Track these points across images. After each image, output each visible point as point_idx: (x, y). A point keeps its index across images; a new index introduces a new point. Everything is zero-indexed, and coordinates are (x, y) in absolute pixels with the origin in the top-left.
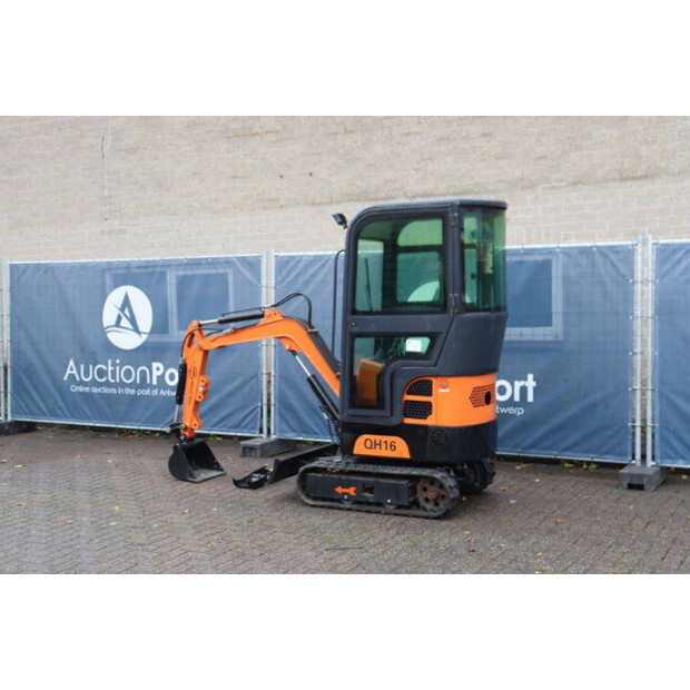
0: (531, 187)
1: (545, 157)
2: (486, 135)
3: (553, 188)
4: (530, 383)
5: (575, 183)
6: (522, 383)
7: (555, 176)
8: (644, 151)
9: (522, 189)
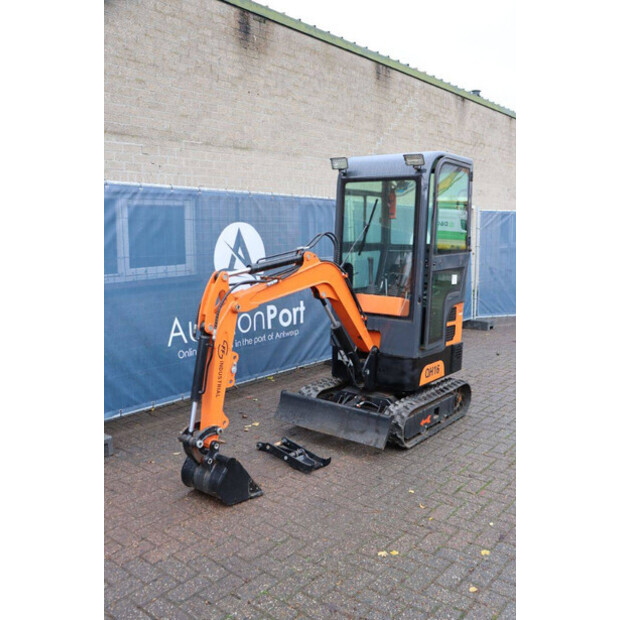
0: (177, 141)
1: (186, 116)
2: (141, 82)
3: (193, 144)
4: (302, 308)
5: (207, 144)
6: (297, 309)
7: (193, 134)
8: (245, 128)
9: (170, 140)
